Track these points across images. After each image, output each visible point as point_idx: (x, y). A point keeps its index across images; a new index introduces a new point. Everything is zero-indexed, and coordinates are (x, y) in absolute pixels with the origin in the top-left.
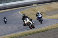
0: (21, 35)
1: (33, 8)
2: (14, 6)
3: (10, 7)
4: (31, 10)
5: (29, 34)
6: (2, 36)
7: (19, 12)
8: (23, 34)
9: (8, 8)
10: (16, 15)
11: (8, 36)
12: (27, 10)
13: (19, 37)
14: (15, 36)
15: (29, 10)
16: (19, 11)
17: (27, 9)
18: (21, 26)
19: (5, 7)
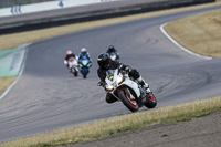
0: (168, 118)
1: (214, 11)
2: (141, 5)
3: (127, 7)
4: (206, 19)
5: (197, 112)
6: (95, 122)
7: (161, 28)
8: (176, 114)
9: (118, 11)
10: (148, 41)
11: (119, 122)
12: (193, 21)
13: (162, 125)
14: (144, 123)
15: (201, 22)
16: (160, 24)
17: (193, 17)
18: (168, 81)
19: (108, 10)
